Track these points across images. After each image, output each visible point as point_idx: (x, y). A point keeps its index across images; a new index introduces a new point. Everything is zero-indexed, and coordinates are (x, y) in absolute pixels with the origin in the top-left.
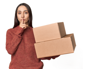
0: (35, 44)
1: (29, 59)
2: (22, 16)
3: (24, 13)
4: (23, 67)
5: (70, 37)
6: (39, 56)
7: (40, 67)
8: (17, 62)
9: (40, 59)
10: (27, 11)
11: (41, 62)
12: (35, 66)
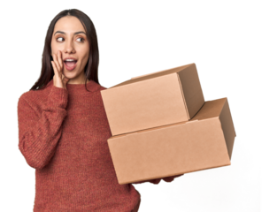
0: (110, 141)
2: (69, 50)
5: (217, 117)
6: (123, 178)
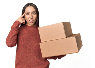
0: (40, 44)
1: (35, 58)
3: (32, 14)
4: (29, 66)
5: (75, 37)
7: (46, 65)
8: (23, 62)
9: (46, 59)
10: (35, 12)
11: (47, 61)
12: (41, 65)
